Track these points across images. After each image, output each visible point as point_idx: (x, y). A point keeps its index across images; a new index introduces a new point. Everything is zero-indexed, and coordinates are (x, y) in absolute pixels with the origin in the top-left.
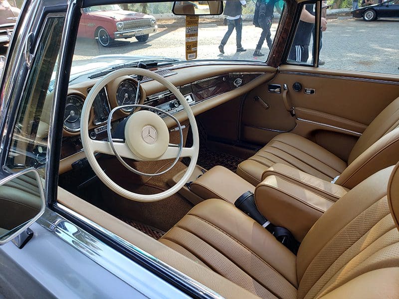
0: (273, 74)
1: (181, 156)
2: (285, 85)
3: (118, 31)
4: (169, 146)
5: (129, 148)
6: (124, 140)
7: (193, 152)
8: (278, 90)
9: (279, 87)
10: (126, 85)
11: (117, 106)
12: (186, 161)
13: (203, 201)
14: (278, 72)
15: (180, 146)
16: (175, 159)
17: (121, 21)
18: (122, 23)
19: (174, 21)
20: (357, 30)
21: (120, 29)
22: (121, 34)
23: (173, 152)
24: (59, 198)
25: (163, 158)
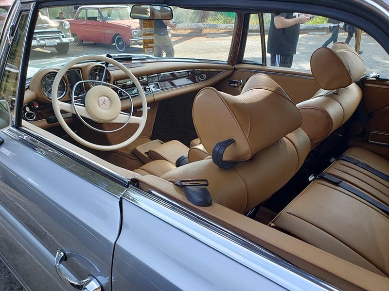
0: (231, 71)
1: (130, 122)
2: (241, 81)
3: (133, 38)
4: (120, 113)
5: (88, 111)
6: (85, 104)
7: (142, 121)
8: (236, 85)
9: (236, 83)
10: (98, 71)
11: (81, 80)
12: (134, 127)
13: (151, 161)
14: (234, 69)
15: (130, 115)
16: (125, 124)
17: (137, 29)
18: (137, 30)
19: (190, 31)
20: (366, 43)
21: (136, 36)
22: (136, 41)
23: (124, 118)
24: (22, 124)
25: (114, 121)
